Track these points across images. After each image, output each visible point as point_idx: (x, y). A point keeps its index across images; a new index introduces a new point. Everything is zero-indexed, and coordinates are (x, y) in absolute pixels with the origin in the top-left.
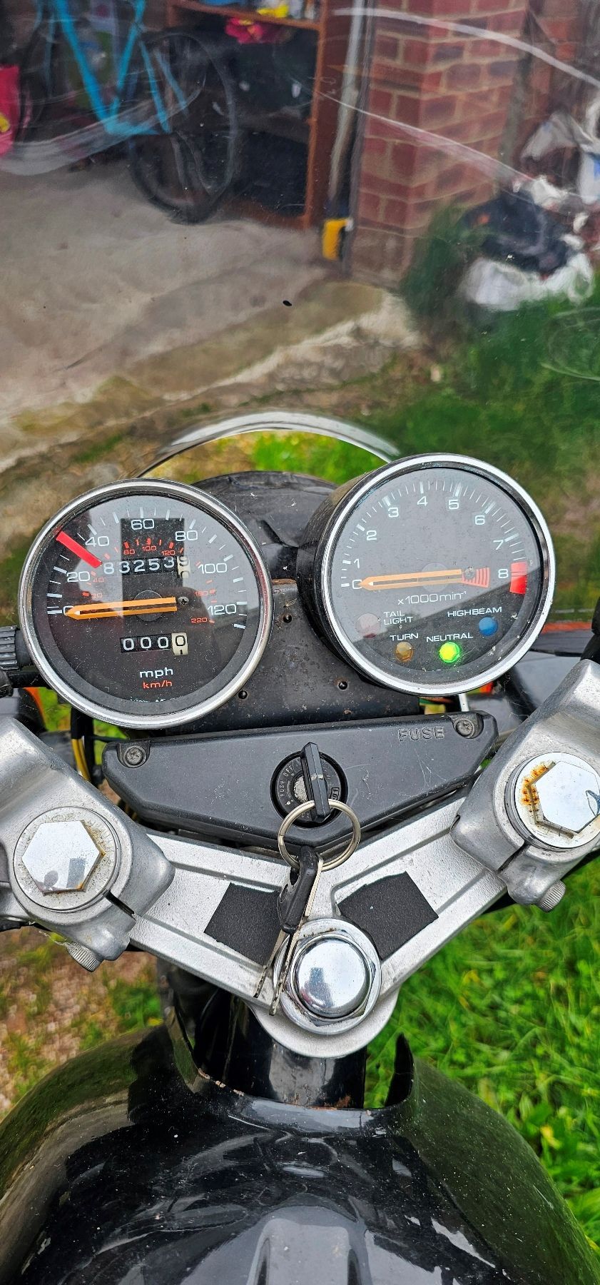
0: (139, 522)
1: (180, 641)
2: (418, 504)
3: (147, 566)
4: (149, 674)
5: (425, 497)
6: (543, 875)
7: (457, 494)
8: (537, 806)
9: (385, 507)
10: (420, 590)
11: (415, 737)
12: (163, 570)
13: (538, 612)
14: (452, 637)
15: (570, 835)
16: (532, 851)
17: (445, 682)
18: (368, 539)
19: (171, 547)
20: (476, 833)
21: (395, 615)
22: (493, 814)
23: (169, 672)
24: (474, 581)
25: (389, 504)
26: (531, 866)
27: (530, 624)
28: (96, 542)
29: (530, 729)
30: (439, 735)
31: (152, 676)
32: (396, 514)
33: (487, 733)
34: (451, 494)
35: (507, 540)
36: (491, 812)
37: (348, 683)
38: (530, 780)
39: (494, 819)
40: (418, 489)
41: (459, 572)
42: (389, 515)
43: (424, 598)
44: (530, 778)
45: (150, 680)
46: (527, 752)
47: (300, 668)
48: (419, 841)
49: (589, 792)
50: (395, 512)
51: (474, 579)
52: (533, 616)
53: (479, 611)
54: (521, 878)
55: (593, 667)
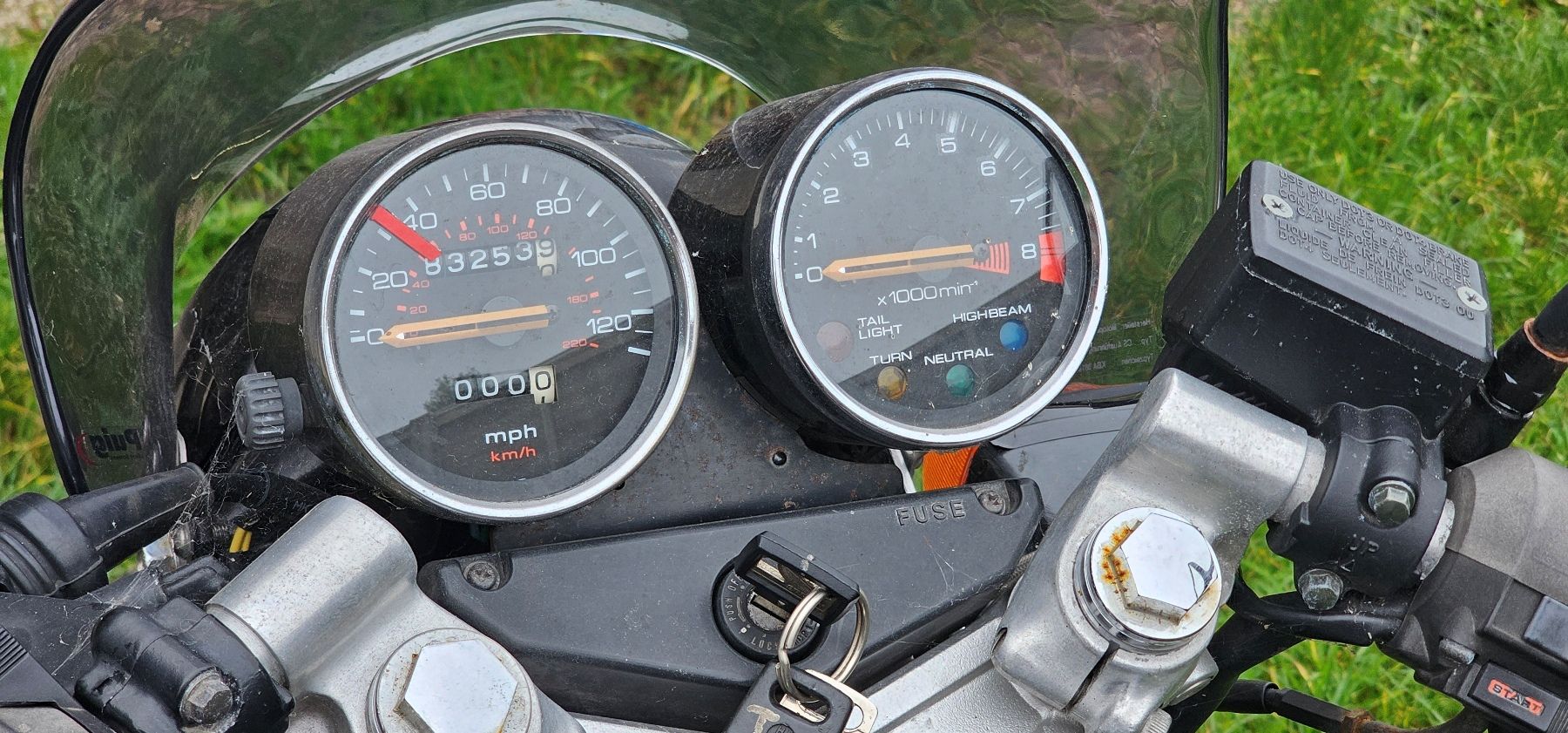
0: (482, 188)
1: (543, 381)
2: (896, 144)
3: (490, 260)
4: (500, 437)
5: (905, 135)
6: (1139, 694)
7: (952, 130)
8: (1124, 584)
9: (849, 151)
10: (912, 280)
11: (922, 518)
12: (514, 263)
13: (1088, 306)
14: (962, 355)
15: (1175, 619)
16: (1122, 657)
17: (963, 425)
18: (826, 202)
19: (530, 226)
20: (1036, 648)
21: (874, 322)
22: (1059, 612)
23: (530, 433)
24: (987, 264)
25: (854, 146)
26: (1121, 683)
27: (1078, 325)
28: (417, 222)
29: (1096, 484)
30: (958, 512)
31: (505, 440)
32: (865, 162)
33: (1028, 505)
34: (942, 130)
35: (1030, 198)
36: (1056, 609)
37: (788, 453)
38: (1110, 548)
39: (1061, 618)
40: (894, 119)
41: (967, 249)
42: (855, 163)
43: (917, 294)
44: (1110, 545)
45: (503, 446)
46: (1096, 517)
47: (707, 431)
48: (937, 689)
49: (1193, 564)
50: (864, 159)
51: (987, 261)
52: (1081, 314)
53: (999, 312)
54: (1107, 705)
55: (1179, 375)
